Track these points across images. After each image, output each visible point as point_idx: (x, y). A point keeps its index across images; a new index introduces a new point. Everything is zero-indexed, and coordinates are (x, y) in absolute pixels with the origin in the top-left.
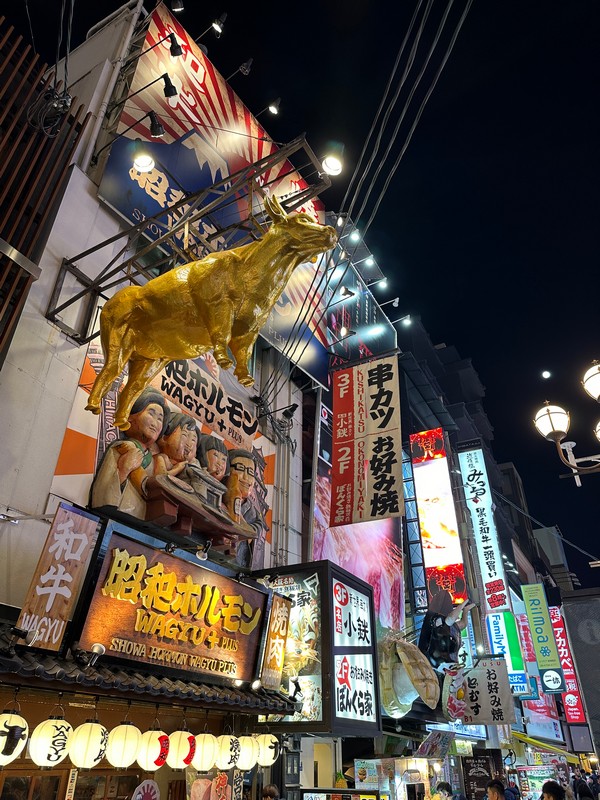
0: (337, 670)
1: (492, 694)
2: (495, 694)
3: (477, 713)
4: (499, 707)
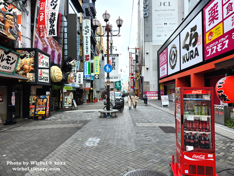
0: (39, 72)
2: (80, 78)
4: (80, 81)
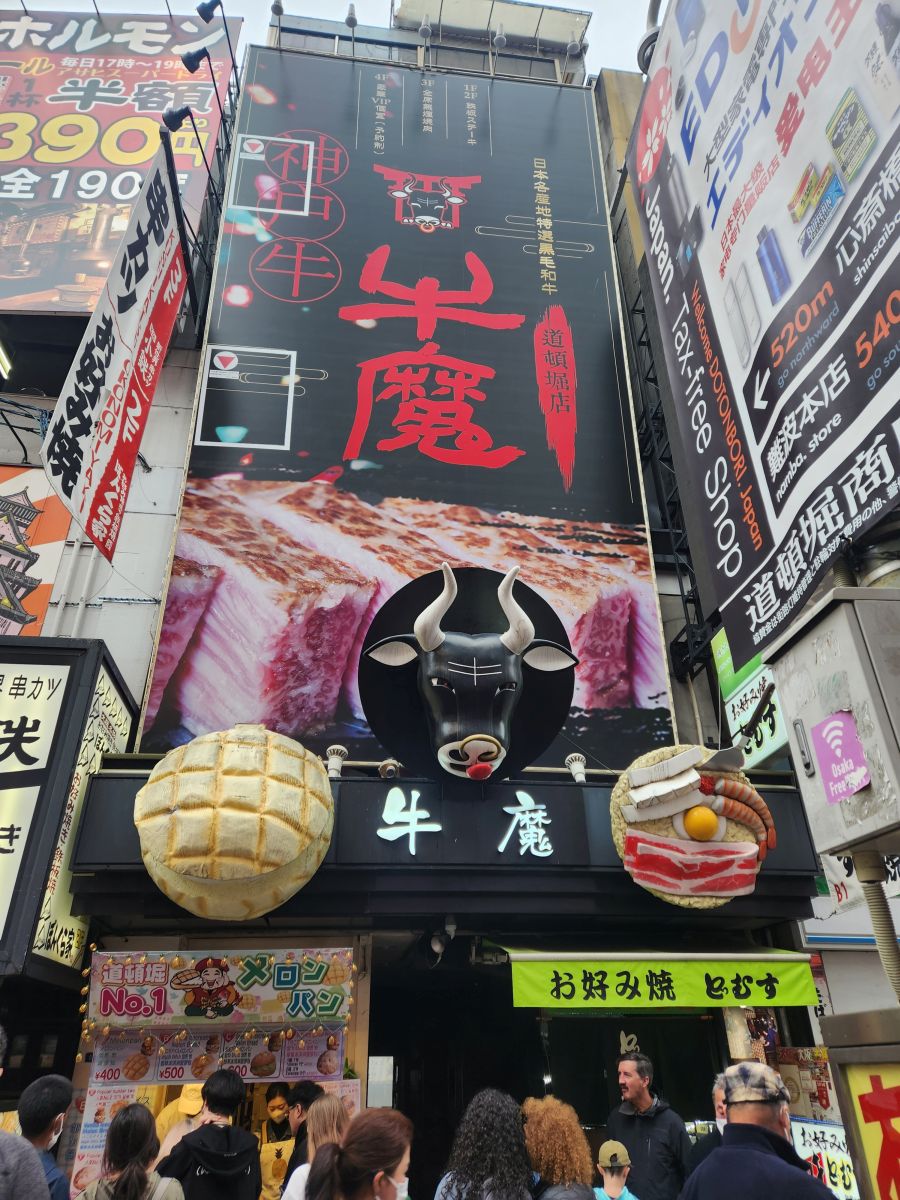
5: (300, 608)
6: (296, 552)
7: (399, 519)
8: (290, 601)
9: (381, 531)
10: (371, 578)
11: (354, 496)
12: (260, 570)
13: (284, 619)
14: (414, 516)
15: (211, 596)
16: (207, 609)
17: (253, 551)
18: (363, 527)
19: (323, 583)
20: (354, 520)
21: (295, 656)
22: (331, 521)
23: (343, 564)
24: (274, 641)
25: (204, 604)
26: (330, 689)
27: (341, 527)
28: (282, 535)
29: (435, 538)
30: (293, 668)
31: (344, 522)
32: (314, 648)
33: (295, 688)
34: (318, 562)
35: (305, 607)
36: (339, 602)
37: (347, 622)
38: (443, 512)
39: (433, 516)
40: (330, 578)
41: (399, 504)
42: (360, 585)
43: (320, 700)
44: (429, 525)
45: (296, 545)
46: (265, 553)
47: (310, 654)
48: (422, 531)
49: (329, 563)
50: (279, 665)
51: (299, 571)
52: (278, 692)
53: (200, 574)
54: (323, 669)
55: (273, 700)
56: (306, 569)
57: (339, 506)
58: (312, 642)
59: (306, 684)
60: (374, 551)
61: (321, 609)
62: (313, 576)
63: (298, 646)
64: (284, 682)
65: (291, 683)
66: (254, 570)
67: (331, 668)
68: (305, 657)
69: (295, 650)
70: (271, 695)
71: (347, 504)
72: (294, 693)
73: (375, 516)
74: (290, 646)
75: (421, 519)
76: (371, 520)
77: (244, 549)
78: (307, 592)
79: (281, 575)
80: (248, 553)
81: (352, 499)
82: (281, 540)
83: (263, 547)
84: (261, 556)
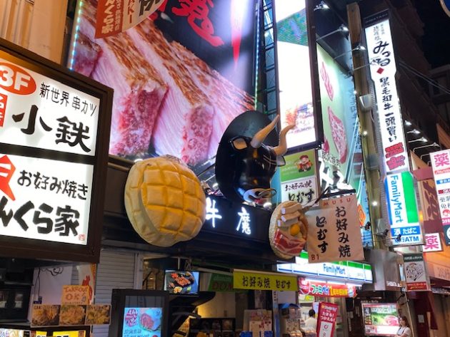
1: (340, 231)
2: (343, 231)
3: (324, 250)
4: (347, 243)
5: (136, 87)
6: (135, 53)
7: (178, 56)
8: (132, 81)
9: (171, 59)
10: (165, 83)
11: (162, 33)
12: (119, 57)
13: (129, 90)
14: (184, 57)
15: (96, 62)
16: (94, 70)
17: (116, 44)
18: (164, 53)
19: (146, 77)
20: (160, 46)
21: (133, 113)
22: (151, 43)
23: (155, 70)
24: (124, 101)
25: (93, 66)
26: (147, 136)
27: (155, 48)
28: (130, 41)
29: (190, 72)
30: (132, 119)
31: (156, 45)
32: (142, 111)
33: (133, 130)
34: (145, 64)
35: (138, 87)
36: (152, 90)
37: (155, 102)
38: (194, 60)
39: (191, 60)
40: (150, 76)
41: (179, 47)
42: (161, 85)
43: (143, 140)
44: (189, 64)
45: (136, 49)
46: (122, 48)
47: (140, 114)
48: (186, 66)
49: (149, 66)
50: (126, 115)
51: (136, 65)
52: (125, 130)
53: (91, 46)
54: (144, 124)
55: (123, 133)
56: (139, 66)
57: (155, 35)
58: (141, 108)
59: (137, 129)
60: (167, 68)
61: (145, 91)
62: (143, 71)
63: (134, 107)
64: (128, 125)
65: (131, 127)
66: (117, 56)
67: (148, 124)
68: (137, 114)
69: (134, 109)
70: (122, 130)
71: (158, 36)
72: (132, 132)
73: (169, 49)
74: (131, 106)
75: (186, 60)
76: (167, 50)
77: (112, 41)
78: (139, 79)
79: (128, 64)
80: (114, 44)
81: (160, 34)
82: (129, 44)
83: (121, 43)
84: (120, 48)
